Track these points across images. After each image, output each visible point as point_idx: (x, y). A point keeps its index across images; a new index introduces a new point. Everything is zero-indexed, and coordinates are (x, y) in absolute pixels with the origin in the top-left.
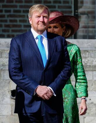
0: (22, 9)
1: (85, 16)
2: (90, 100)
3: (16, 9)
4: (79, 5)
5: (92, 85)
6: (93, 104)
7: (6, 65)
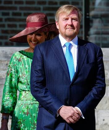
0: (23, 12)
1: (98, 20)
2: (104, 120)
3: (15, 11)
4: (91, 6)
5: (106, 103)
6: (107, 126)
7: (3, 79)
